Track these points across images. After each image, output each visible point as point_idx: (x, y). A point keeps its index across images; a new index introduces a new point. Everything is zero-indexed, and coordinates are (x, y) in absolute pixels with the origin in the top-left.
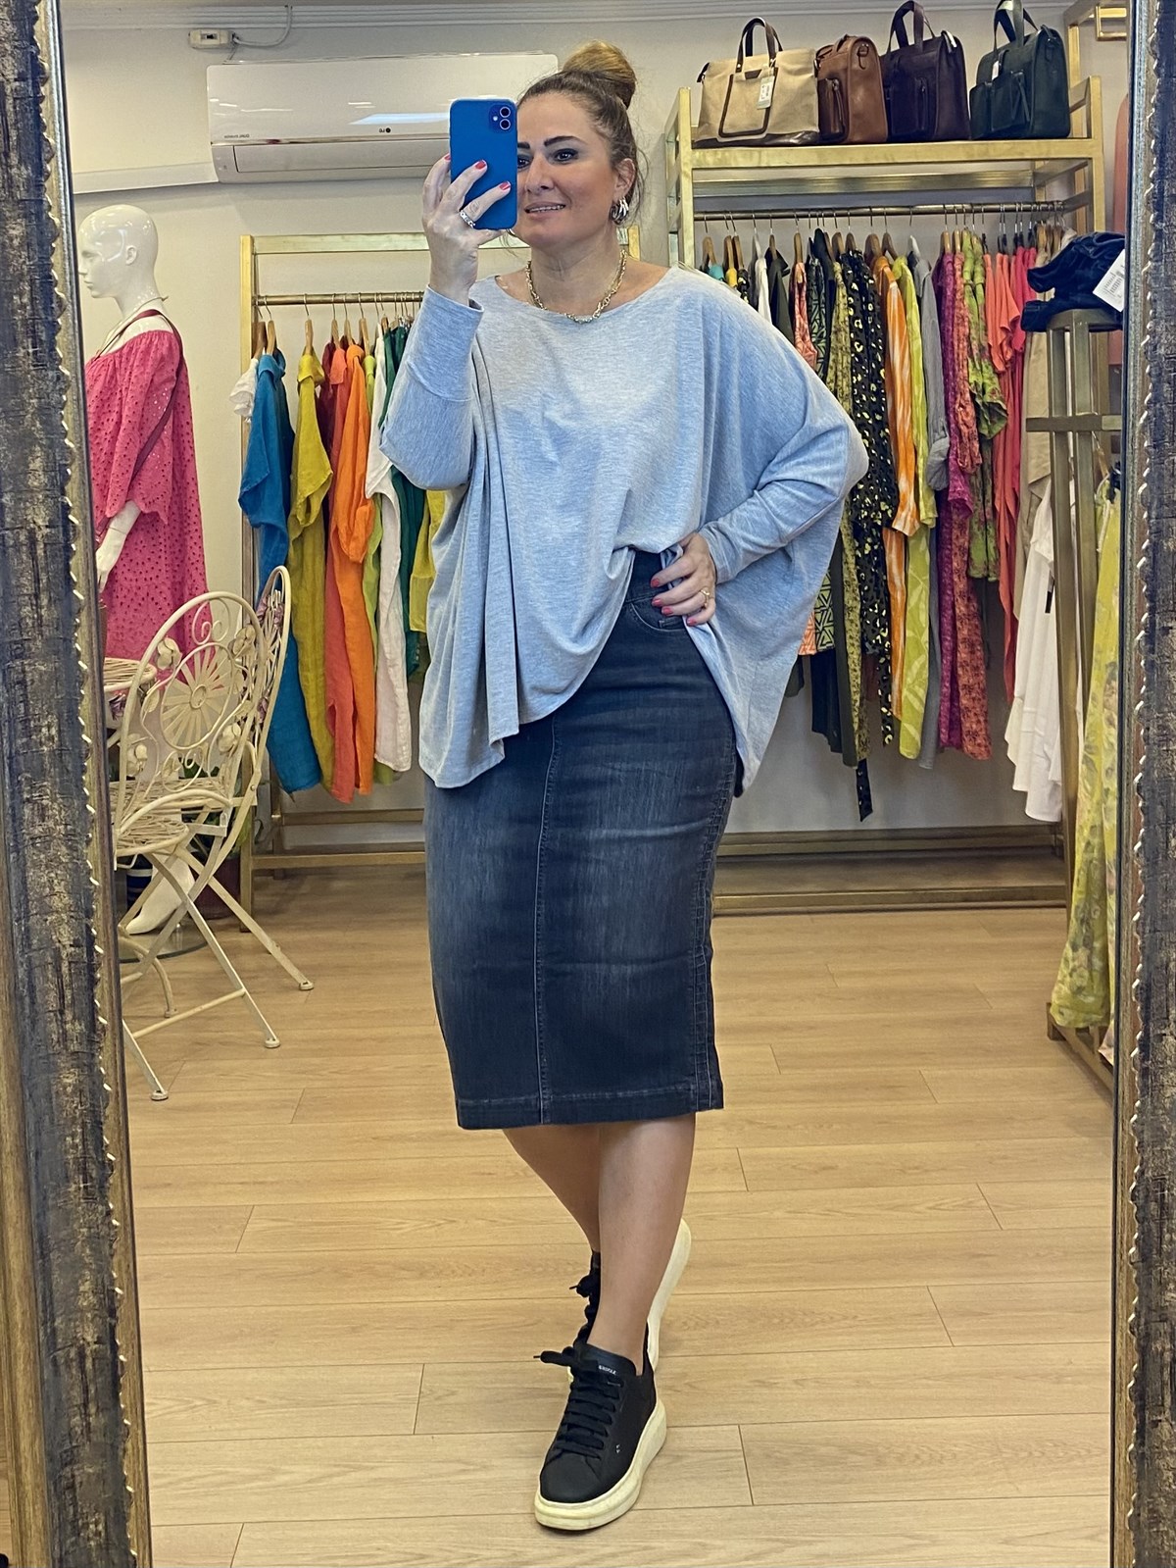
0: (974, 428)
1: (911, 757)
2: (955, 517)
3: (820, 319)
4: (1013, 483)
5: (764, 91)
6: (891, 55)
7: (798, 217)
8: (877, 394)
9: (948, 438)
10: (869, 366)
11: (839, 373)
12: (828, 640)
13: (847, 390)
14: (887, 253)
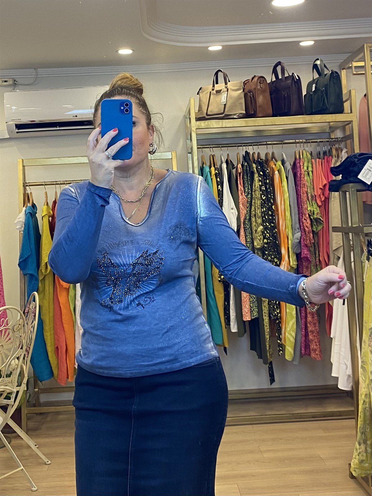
0: (310, 229)
1: (290, 360)
2: (304, 264)
3: (248, 186)
4: (326, 250)
5: (223, 98)
6: (272, 82)
7: (238, 146)
8: (272, 215)
9: (300, 233)
10: (268, 205)
11: (256, 208)
12: (255, 314)
13: (260, 214)
14: (274, 160)
